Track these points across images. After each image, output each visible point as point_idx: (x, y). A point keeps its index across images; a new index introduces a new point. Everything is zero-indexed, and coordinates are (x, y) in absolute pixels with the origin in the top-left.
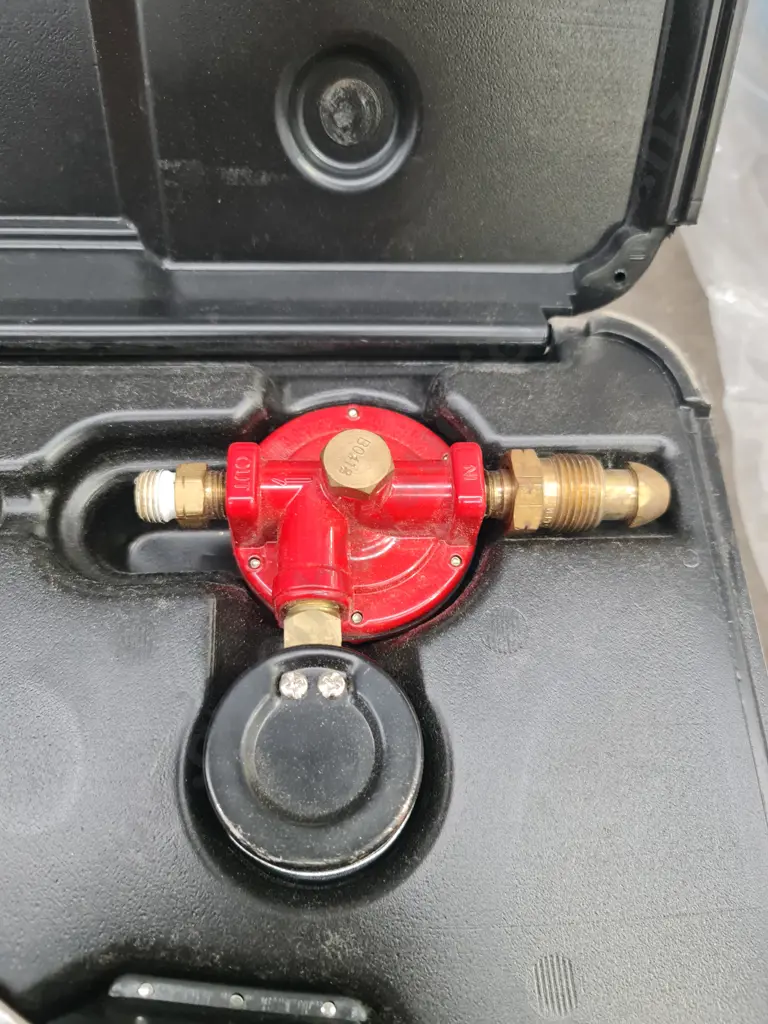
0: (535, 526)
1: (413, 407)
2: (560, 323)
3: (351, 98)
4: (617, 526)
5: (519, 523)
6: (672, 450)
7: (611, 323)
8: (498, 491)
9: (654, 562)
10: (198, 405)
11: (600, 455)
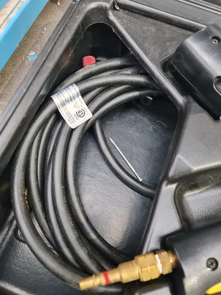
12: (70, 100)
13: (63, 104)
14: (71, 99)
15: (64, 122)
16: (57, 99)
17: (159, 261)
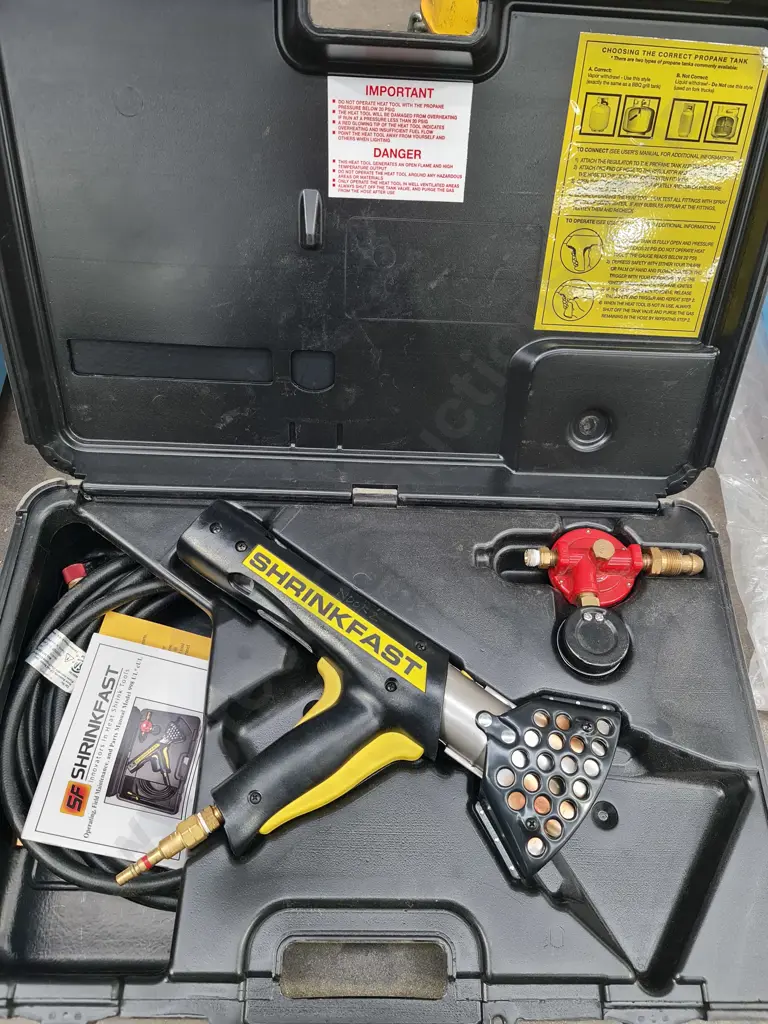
0: (659, 573)
1: (609, 530)
2: (662, 501)
3: (591, 421)
4: (684, 575)
5: (653, 572)
6: (704, 549)
7: (682, 502)
8: (646, 561)
9: (698, 587)
10: (540, 527)
11: (679, 549)
12: (55, 655)
13: (47, 664)
14: (58, 652)
15: (57, 688)
16: (35, 662)
17: (201, 818)
